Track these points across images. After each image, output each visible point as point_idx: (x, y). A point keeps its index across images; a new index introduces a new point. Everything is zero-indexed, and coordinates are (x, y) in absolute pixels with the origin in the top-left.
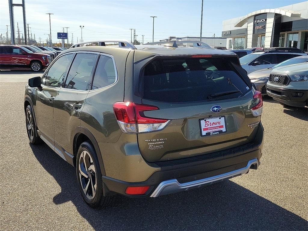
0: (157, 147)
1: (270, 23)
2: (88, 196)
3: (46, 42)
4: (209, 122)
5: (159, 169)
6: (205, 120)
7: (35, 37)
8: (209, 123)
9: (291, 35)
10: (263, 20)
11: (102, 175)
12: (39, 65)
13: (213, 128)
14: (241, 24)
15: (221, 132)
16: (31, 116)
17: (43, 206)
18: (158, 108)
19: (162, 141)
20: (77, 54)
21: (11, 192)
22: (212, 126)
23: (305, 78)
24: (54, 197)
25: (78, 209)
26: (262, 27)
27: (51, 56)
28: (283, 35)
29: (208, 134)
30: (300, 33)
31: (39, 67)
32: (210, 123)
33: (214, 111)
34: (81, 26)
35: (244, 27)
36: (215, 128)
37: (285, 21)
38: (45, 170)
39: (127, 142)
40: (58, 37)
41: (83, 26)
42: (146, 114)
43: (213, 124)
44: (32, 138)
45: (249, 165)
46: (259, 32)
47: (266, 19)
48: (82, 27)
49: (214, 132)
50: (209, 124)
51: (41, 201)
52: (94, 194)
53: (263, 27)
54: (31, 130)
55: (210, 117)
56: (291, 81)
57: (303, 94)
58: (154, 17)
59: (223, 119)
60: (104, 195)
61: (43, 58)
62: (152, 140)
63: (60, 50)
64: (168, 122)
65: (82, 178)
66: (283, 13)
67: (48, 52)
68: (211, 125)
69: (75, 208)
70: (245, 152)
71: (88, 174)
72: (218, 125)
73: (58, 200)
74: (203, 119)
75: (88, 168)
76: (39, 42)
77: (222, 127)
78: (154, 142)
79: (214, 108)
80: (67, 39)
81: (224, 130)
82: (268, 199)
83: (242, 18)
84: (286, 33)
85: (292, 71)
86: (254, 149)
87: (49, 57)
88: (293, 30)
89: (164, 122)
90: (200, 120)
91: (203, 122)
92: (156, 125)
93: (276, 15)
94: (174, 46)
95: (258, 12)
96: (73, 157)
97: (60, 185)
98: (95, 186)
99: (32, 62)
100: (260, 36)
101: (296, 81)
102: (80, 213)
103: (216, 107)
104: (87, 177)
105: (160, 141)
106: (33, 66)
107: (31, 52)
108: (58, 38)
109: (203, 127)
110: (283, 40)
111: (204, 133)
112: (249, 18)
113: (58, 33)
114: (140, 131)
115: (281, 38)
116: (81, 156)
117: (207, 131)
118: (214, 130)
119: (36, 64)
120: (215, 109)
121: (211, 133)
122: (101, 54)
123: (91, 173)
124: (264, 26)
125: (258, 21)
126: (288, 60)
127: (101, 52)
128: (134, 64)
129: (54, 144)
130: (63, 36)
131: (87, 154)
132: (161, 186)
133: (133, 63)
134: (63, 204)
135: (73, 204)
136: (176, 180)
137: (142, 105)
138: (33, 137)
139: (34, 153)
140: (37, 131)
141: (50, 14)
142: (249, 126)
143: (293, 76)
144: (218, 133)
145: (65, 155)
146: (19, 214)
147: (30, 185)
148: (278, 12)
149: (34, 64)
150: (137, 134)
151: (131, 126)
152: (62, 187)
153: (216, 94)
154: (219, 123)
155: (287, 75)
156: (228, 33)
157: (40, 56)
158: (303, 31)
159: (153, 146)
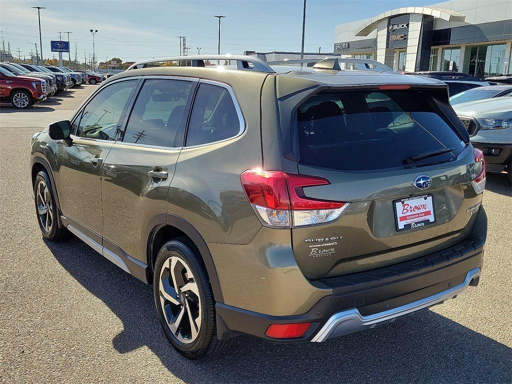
0: (325, 252)
1: (415, 31)
2: (180, 337)
3: (30, 58)
4: (408, 205)
5: (329, 291)
6: (403, 203)
7: (9, 49)
8: (410, 206)
9: (447, 52)
10: (403, 26)
11: (216, 302)
12: (26, 98)
13: (414, 216)
14: (366, 31)
15: (427, 222)
16: (46, 190)
17: (98, 356)
18: (328, 181)
19: (334, 241)
20: (145, 80)
21: (31, 331)
22: (413, 213)
23: (504, 124)
24: (114, 339)
25: (162, 361)
26: (401, 37)
27: (47, 82)
28: (436, 51)
29: (408, 227)
30: (463, 49)
31: (26, 101)
32: (411, 208)
33: (419, 185)
34: (92, 31)
35: (371, 36)
36: (418, 215)
37: (439, 27)
38: (83, 289)
39: (271, 244)
40: (52, 48)
41: (96, 31)
42: (309, 192)
43: (415, 210)
44: (48, 230)
45: (468, 279)
46: (396, 46)
47: (408, 24)
48: (94, 31)
49: (417, 223)
50: (409, 208)
51: (91, 347)
52: (195, 334)
53: (403, 37)
54: (45, 215)
55: (411, 196)
56: (480, 128)
57: (501, 150)
58: (220, 17)
59: (430, 198)
60: (219, 337)
61: (34, 85)
62: (317, 240)
63: (58, 71)
64: (344, 207)
65: (165, 305)
66: (436, 14)
67: (40, 75)
68: (411, 211)
69: (156, 359)
70: (464, 256)
71: (178, 298)
72: (422, 210)
73: (123, 344)
74: (399, 200)
75: (179, 287)
76: (18, 58)
77: (428, 213)
78: (321, 243)
79: (419, 180)
80: (68, 52)
81: (431, 218)
82: (490, 336)
83: (368, 22)
84: (440, 48)
85: (482, 112)
86: (477, 251)
87: (43, 83)
88: (452, 43)
89: (339, 207)
90: (394, 202)
91: (399, 205)
92: (323, 212)
93: (425, 16)
94: (334, 69)
95: (395, 12)
96: (146, 267)
97: (119, 316)
98: (199, 320)
99: (13, 91)
100: (398, 51)
101: (488, 129)
102: (168, 369)
103: (424, 178)
104: (177, 303)
105: (330, 241)
106: (15, 100)
107: (11, 74)
108: (52, 51)
109: (399, 214)
110: (435, 58)
111: (401, 225)
112: (379, 21)
113: (51, 41)
114: (296, 224)
115: (432, 56)
116: (166, 264)
117: (405, 221)
118: (416, 220)
119: (21, 95)
120: (422, 182)
121: (412, 224)
122: (202, 81)
123: (187, 297)
124: (405, 35)
125: (396, 27)
126: (463, 93)
127: (200, 78)
128: (279, 100)
129: (103, 242)
130: (60, 46)
131: (178, 263)
132: (332, 322)
133: (277, 100)
134: (134, 353)
135: (151, 353)
136: (356, 310)
137: (299, 175)
138: (50, 228)
139: (56, 257)
140: (60, 217)
141: (39, 8)
142: (468, 210)
143: (483, 120)
144: (423, 224)
145: (127, 262)
146: (57, 373)
147: (65, 317)
148: (427, 11)
149: (18, 95)
150: (291, 229)
151: (278, 213)
152: (123, 321)
153: (421, 156)
154: (424, 206)
155: (473, 118)
156: (344, 47)
157: (28, 82)
158: (467, 45)
159: (318, 250)
